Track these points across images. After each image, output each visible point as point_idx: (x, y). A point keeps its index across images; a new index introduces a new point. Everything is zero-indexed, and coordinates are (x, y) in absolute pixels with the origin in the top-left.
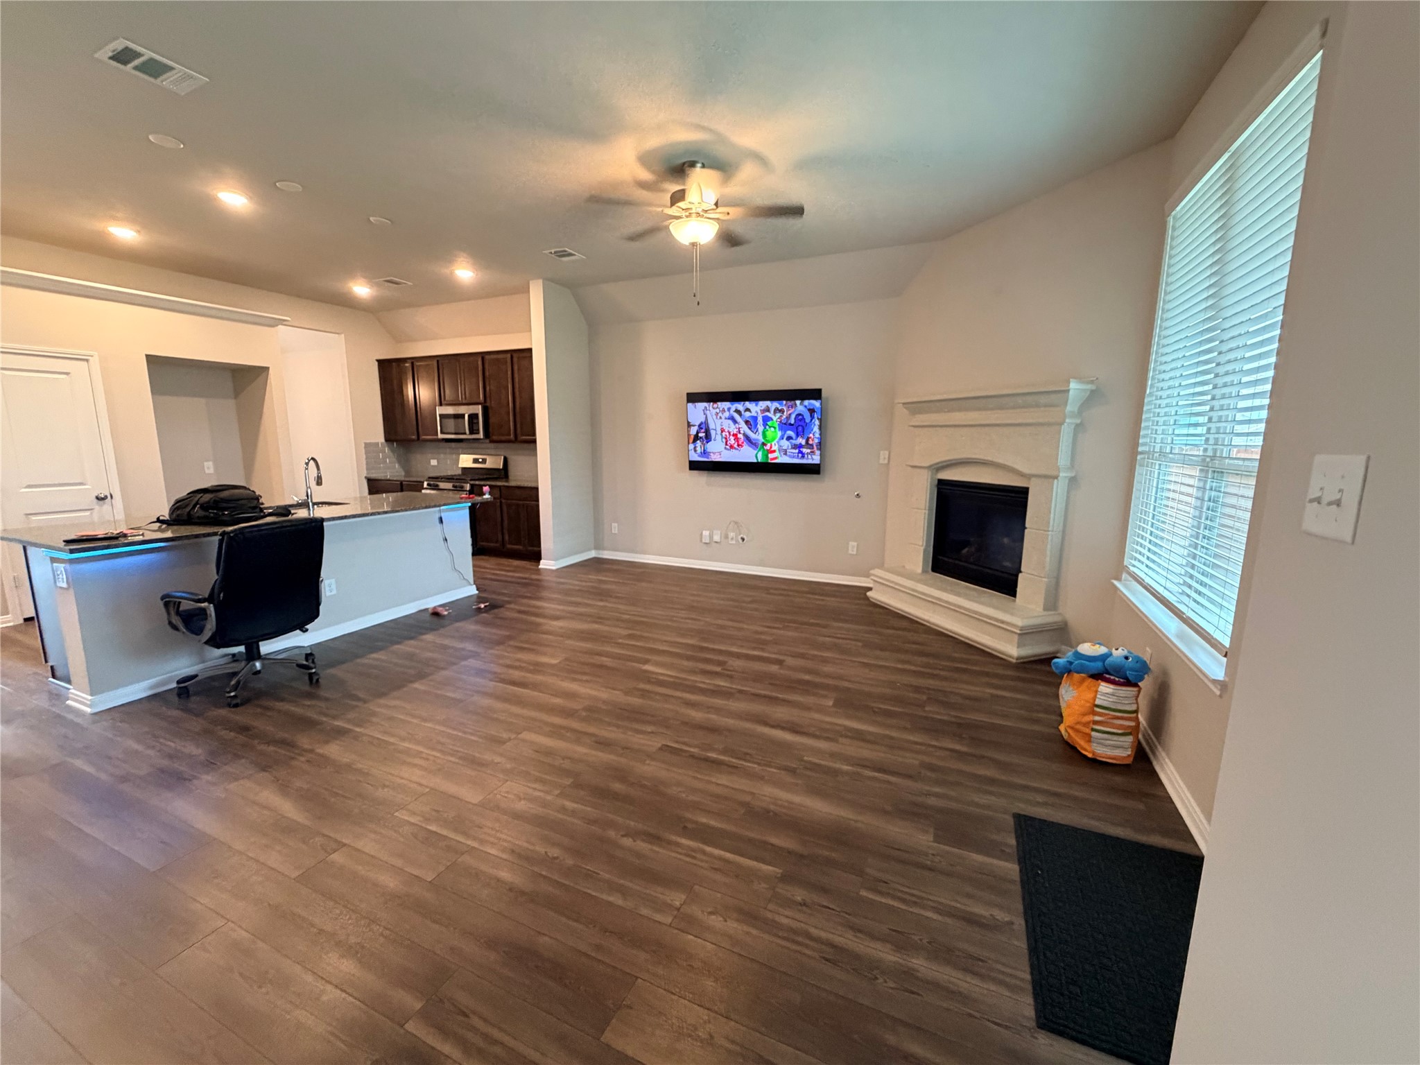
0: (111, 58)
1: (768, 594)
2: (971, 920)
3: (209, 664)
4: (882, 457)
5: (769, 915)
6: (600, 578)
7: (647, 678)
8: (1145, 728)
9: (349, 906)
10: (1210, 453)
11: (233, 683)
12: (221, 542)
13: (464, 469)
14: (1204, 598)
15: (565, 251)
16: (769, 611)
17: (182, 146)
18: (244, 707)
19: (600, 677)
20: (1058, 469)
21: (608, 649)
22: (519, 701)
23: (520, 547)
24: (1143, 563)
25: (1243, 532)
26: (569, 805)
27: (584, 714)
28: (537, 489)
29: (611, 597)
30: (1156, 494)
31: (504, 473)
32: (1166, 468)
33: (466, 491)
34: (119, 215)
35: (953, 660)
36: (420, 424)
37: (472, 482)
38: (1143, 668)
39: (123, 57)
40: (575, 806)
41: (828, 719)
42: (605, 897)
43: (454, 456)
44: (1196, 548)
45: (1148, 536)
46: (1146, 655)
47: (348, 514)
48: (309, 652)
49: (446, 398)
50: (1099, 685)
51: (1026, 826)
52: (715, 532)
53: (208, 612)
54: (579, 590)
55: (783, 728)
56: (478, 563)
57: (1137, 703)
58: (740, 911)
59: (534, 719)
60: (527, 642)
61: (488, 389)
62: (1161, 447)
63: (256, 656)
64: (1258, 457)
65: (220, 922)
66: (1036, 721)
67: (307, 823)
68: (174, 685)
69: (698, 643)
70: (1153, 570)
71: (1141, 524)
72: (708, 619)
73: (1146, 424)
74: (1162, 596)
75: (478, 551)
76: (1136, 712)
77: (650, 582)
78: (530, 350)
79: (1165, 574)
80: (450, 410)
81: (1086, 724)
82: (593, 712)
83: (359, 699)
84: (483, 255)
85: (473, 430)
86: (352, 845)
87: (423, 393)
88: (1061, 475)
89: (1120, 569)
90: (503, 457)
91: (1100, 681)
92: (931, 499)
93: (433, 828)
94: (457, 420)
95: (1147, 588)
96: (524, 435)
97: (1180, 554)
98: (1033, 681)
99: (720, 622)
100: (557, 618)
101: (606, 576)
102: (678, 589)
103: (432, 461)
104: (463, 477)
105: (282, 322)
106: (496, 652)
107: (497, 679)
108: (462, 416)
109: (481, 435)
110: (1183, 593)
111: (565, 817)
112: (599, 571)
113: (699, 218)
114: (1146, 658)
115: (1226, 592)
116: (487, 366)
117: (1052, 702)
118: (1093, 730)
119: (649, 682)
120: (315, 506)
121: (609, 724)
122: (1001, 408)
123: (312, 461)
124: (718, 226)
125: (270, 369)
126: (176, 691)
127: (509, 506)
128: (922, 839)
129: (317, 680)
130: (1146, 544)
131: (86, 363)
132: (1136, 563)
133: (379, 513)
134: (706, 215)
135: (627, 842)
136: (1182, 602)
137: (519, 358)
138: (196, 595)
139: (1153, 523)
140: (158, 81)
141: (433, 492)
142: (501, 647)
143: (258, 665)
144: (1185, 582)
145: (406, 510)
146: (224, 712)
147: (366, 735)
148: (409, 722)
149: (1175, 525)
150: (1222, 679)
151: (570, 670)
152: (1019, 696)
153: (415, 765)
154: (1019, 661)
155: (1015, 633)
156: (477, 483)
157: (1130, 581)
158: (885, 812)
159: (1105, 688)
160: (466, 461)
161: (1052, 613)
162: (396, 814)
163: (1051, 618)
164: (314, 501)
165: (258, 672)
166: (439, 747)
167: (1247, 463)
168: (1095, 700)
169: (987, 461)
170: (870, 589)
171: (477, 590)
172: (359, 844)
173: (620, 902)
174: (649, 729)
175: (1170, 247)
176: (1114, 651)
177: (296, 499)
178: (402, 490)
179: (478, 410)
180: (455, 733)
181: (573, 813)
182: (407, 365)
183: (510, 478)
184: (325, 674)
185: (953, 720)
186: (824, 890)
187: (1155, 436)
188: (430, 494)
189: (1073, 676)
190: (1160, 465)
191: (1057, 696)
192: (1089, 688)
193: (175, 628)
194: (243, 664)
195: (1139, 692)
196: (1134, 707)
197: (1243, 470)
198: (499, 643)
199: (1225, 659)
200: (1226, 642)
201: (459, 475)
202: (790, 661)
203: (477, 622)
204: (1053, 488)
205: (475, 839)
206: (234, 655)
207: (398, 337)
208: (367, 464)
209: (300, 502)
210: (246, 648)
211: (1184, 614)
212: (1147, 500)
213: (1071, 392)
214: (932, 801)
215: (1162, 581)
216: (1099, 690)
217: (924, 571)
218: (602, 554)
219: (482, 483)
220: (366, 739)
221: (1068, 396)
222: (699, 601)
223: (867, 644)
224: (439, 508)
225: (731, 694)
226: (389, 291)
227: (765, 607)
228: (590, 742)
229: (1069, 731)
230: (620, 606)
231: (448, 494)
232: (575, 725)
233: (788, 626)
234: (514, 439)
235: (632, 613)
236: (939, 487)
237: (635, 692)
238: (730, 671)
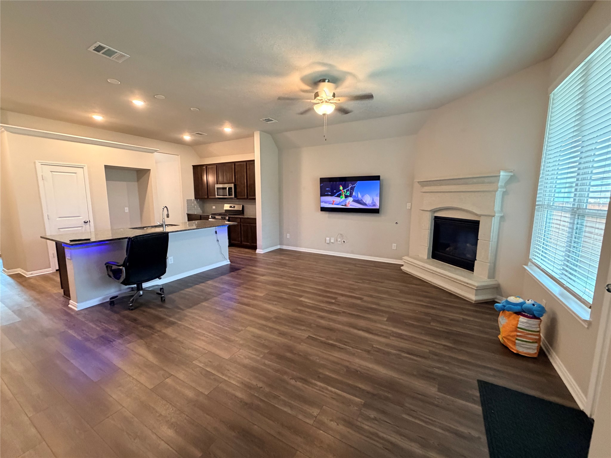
0: (93, 50)
1: (356, 266)
2: (458, 434)
3: (122, 292)
4: (408, 206)
5: (359, 424)
6: (282, 258)
7: (301, 304)
8: (543, 340)
9: (172, 404)
10: (576, 206)
11: (131, 300)
12: (128, 242)
13: (226, 210)
14: (575, 277)
15: (269, 119)
16: (355, 275)
17: (120, 83)
18: (135, 310)
19: (281, 303)
20: (495, 212)
21: (285, 290)
22: (247, 313)
23: (248, 244)
24: (539, 258)
25: (599, 246)
26: (267, 362)
27: (274, 320)
28: (255, 219)
29: (286, 266)
30: (546, 225)
31: (242, 212)
32: (551, 212)
33: (226, 219)
34: (97, 111)
35: (443, 300)
36: (209, 191)
37: (229, 216)
38: (542, 310)
39: (98, 49)
40: (270, 363)
41: (385, 327)
42: (282, 408)
43: (222, 205)
44: (569, 252)
45: (542, 245)
46: (543, 303)
47: (179, 230)
48: (162, 287)
49: (220, 181)
50: (519, 318)
51: (484, 386)
52: (332, 238)
53: (123, 271)
54: (272, 263)
55: (363, 330)
56: (231, 250)
57: (540, 327)
58: (345, 420)
59: (253, 321)
60: (250, 286)
61: (236, 177)
62: (548, 202)
63: (141, 289)
64: (607, 209)
65: (120, 407)
66: (486, 333)
67: (157, 363)
68: (108, 300)
69: (324, 289)
70: (545, 261)
71: (539, 239)
72: (328, 278)
73: (540, 191)
74: (552, 275)
75: (231, 245)
76: (539, 332)
77: (303, 260)
78: (254, 160)
79: (553, 264)
80: (221, 186)
81: (513, 336)
82: (278, 319)
83: (181, 309)
84: (236, 121)
85: (230, 194)
86: (175, 375)
87: (210, 178)
88: (496, 215)
89: (527, 260)
90: (242, 205)
91: (520, 316)
92: (431, 225)
93: (208, 369)
94: (223, 190)
95: (543, 270)
96: (251, 196)
97: (561, 255)
99: (333, 279)
100: (263, 275)
101: (285, 257)
102: (315, 263)
103: (213, 207)
104: (226, 214)
105: (156, 151)
106: (237, 290)
107: (237, 302)
108: (226, 188)
109: (233, 196)
110: (563, 274)
111: (265, 368)
112: (281, 254)
113: (327, 103)
114: (543, 305)
115: (589, 276)
116: (236, 168)
117: (495, 324)
118: (517, 339)
119: (303, 306)
120: (166, 226)
121: (285, 325)
122: (466, 184)
123: (165, 208)
124: (335, 106)
125: (151, 170)
126: (109, 303)
127: (243, 226)
128: (432, 390)
129: (164, 300)
130: (541, 248)
131: (82, 169)
132: (536, 258)
133: (191, 229)
134: (329, 102)
135: (293, 382)
136: (562, 278)
137: (249, 164)
138: (119, 263)
139: (544, 239)
140: (111, 58)
142: (239, 288)
143: (141, 292)
144: (563, 268)
145: (202, 228)
146: (126, 312)
147: (183, 325)
148: (201, 320)
149: (558, 240)
150: (588, 319)
151: (268, 299)
152: (476, 320)
153: (203, 340)
154: (475, 302)
155: (474, 289)
156: (231, 216)
157: (533, 266)
158: (414, 375)
159: (522, 319)
160: (227, 207)
161: (492, 280)
162: (193, 362)
163: (491, 282)
164: (166, 224)
165: (141, 295)
166: (212, 332)
167: (599, 212)
168: (517, 325)
169: (459, 208)
170: (402, 265)
171: (230, 262)
172: (177, 375)
173: (289, 411)
174: (303, 328)
175: (551, 108)
176: (527, 301)
177: (159, 223)
178: (201, 219)
179: (232, 186)
180: (219, 326)
181: (269, 366)
182: (204, 167)
183: (245, 214)
184: (168, 297)
185: (445, 330)
186: (384, 412)
187: (545, 197)
188: (212, 221)
189: (505, 312)
190: (548, 211)
191: (497, 321)
192: (514, 318)
193: (110, 276)
194: (136, 292)
195: (541, 322)
196: (538, 329)
197: (597, 215)
198: (239, 285)
199: (590, 310)
200: (591, 301)
201: (224, 213)
202: (366, 298)
203: (230, 276)
204: (492, 221)
205: (226, 376)
206: (132, 288)
207: (201, 157)
208: (187, 208)
209: (160, 224)
210: (137, 285)
211: (565, 285)
212: (541, 227)
213: (501, 176)
214: (437, 371)
215: (552, 268)
216: (519, 320)
217: (428, 258)
218: (283, 247)
219: (233, 216)
220: (183, 327)
221: (499, 178)
222: (325, 269)
223: (401, 291)
224: (215, 227)
225: (339, 313)
226: (198, 138)
227: (354, 273)
228: (276, 333)
229: (504, 338)
230: (290, 271)
231: (219, 221)
232: (270, 324)
233: (364, 282)
234: (246, 198)
235: (295, 274)
236: (436, 220)
237: (296, 310)
238: (338, 302)
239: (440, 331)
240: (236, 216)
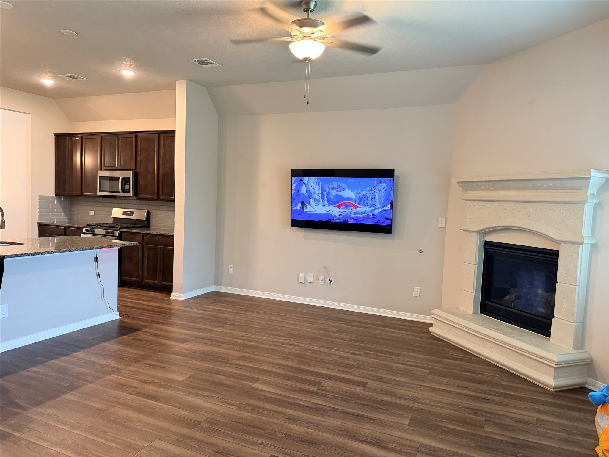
1: (350, 325)
4: (440, 222)
13: (115, 219)
15: (205, 60)
19: (218, 393)
20: (583, 237)
21: (225, 368)
22: (151, 412)
23: (156, 282)
27: (206, 425)
28: (173, 236)
29: (226, 324)
31: (147, 223)
33: (116, 236)
35: (502, 386)
36: (84, 184)
37: (121, 230)
41: (407, 436)
43: (107, 209)
47: (23, 253)
49: (106, 165)
52: (309, 274)
54: (201, 318)
55: (369, 443)
56: (122, 293)
60: (158, 361)
61: (139, 159)
69: (297, 366)
72: (303, 346)
75: (122, 283)
77: (257, 312)
78: (175, 131)
80: (106, 174)
82: (213, 424)
83: (20, 407)
85: (125, 189)
87: (88, 160)
88: (585, 242)
90: (146, 211)
92: (478, 255)
94: (112, 182)
96: (165, 195)
98: (570, 408)
100: (184, 341)
101: (223, 307)
102: (278, 319)
103: (90, 212)
104: (114, 225)
106: (133, 369)
107: (134, 393)
108: (118, 179)
109: (131, 194)
112: (218, 302)
116: (139, 142)
117: (589, 427)
121: (227, 436)
122: (536, 189)
127: (148, 249)
133: (43, 253)
137: (164, 137)
141: (90, 236)
142: (138, 365)
147: (24, 439)
148: (60, 429)
151: (194, 386)
154: (555, 390)
155: (552, 367)
156: (125, 230)
160: (117, 213)
161: (580, 351)
163: (578, 355)
170: (432, 325)
171: (120, 315)
174: (260, 440)
178: (65, 234)
179: (130, 174)
180: (98, 439)
182: (77, 138)
183: (151, 227)
188: (87, 238)
189: (607, 407)
191: (593, 422)
198: (137, 361)
201: (111, 224)
202: (371, 384)
203: (119, 343)
204: (578, 252)
207: (72, 119)
208: (40, 212)
213: (592, 179)
217: (474, 313)
218: (221, 289)
219: (129, 230)
220: (23, 443)
221: (590, 181)
222: (296, 330)
223: (432, 372)
224: (95, 250)
225: (324, 410)
226: (68, 84)
227: (348, 336)
228: (210, 451)
229: (605, 452)
230: (234, 332)
231: (102, 238)
232: (198, 435)
233: (367, 354)
234: (156, 198)
235: (244, 338)
236: (486, 247)
237: (247, 407)
238: (324, 390)
239: (501, 441)
240: (134, 231)
